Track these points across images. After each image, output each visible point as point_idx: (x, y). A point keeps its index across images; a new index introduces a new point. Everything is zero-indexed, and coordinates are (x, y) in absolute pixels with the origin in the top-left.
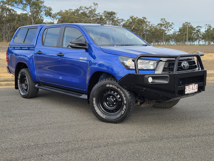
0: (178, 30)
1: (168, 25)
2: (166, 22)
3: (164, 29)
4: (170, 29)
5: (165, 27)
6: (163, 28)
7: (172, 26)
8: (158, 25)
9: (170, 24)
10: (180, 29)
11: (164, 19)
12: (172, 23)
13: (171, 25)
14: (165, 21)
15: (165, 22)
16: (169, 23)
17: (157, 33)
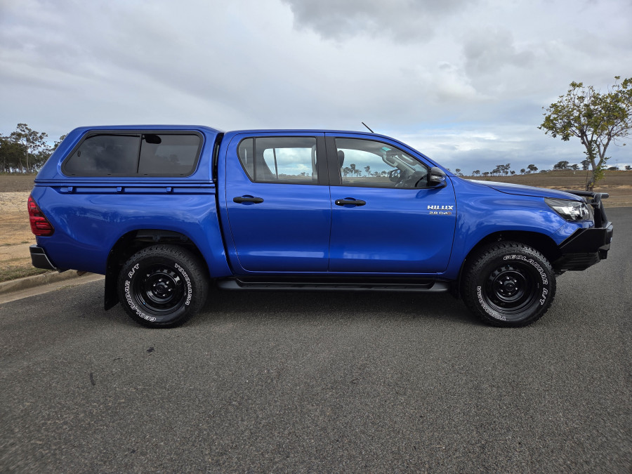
0: (53, 147)
1: (33, 137)
2: (30, 130)
3: (25, 143)
4: (38, 144)
5: (28, 140)
6: (23, 141)
7: (43, 140)
8: (13, 134)
9: (38, 135)
10: (56, 145)
11: (25, 125)
12: (43, 134)
13: (41, 138)
14: (26, 128)
15: (27, 132)
16: (35, 133)
17: (10, 151)
